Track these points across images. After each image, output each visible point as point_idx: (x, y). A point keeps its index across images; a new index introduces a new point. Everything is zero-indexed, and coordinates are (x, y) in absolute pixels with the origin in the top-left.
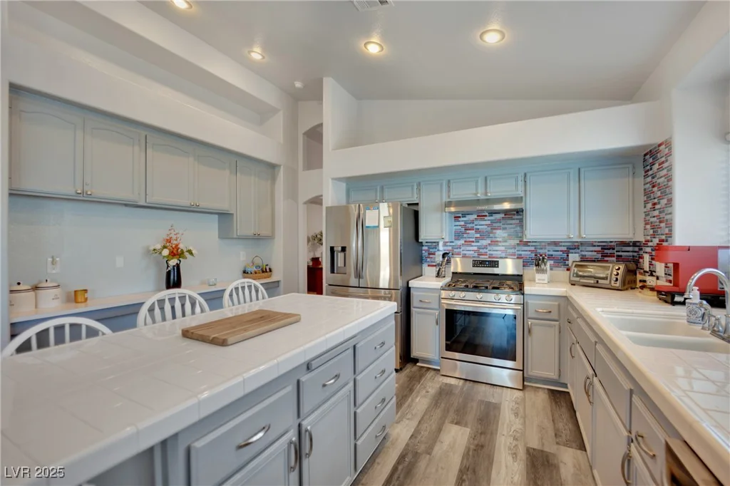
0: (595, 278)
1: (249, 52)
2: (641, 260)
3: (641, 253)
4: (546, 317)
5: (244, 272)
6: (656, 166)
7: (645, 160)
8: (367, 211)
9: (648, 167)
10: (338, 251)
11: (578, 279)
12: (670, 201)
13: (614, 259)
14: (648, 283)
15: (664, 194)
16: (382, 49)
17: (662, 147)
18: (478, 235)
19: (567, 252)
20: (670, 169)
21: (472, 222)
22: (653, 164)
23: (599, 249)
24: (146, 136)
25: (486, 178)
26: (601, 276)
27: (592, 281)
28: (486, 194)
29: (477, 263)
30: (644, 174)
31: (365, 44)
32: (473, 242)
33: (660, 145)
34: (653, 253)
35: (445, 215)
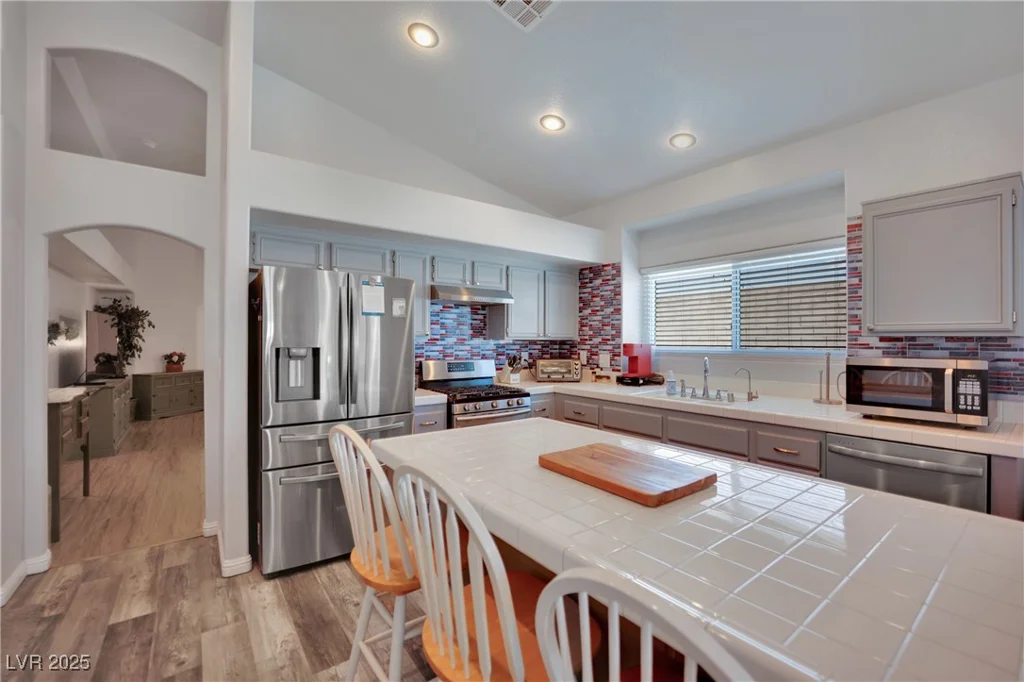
0: (561, 373)
6: (598, 282)
7: (581, 274)
8: (364, 287)
9: (587, 281)
12: (618, 311)
13: (548, 356)
14: (598, 374)
15: (609, 304)
17: (606, 268)
20: (619, 286)
22: (593, 279)
25: (473, 263)
26: (563, 371)
27: (559, 376)
28: (473, 283)
29: (451, 367)
30: (579, 284)
32: (437, 340)
33: (604, 266)
34: (594, 350)
35: (428, 302)
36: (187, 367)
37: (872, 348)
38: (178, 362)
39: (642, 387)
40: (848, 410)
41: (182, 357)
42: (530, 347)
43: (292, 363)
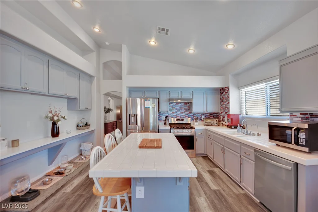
0: (211, 123)
1: (94, 28)
2: (220, 118)
3: (220, 116)
4: (201, 135)
5: (78, 126)
6: (224, 93)
7: (220, 91)
8: (146, 101)
9: (222, 93)
10: (132, 116)
11: (206, 124)
12: (229, 103)
14: (223, 124)
15: (227, 101)
16: (156, 43)
17: (226, 88)
18: (176, 110)
19: (201, 116)
20: (229, 94)
21: (174, 106)
22: (223, 92)
23: (209, 115)
24: (48, 60)
25: (181, 92)
26: (213, 122)
27: (210, 124)
28: (181, 97)
29: (178, 120)
30: (220, 94)
31: (150, 42)
32: (175, 112)
33: (225, 88)
34: (224, 116)
35: (168, 103)
37: (297, 117)
39: (233, 129)
40: (269, 141)
42: (205, 114)
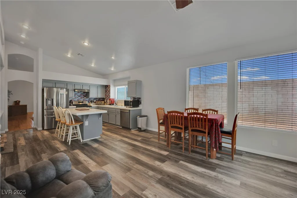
7: (105, 86)
8: (60, 90)
11: (97, 104)
14: (107, 103)
15: (109, 92)
16: (71, 56)
17: (108, 86)
18: (78, 96)
20: (110, 89)
25: (83, 85)
26: (101, 103)
29: (79, 102)
31: (67, 55)
34: (107, 100)
35: (74, 92)
36: (21, 104)
38: (18, 103)
39: (112, 105)
40: (124, 106)
41: (19, 102)
42: (96, 99)
43: (49, 101)
